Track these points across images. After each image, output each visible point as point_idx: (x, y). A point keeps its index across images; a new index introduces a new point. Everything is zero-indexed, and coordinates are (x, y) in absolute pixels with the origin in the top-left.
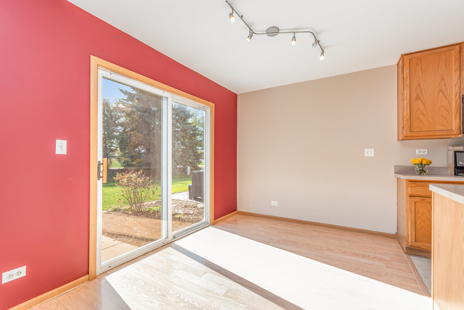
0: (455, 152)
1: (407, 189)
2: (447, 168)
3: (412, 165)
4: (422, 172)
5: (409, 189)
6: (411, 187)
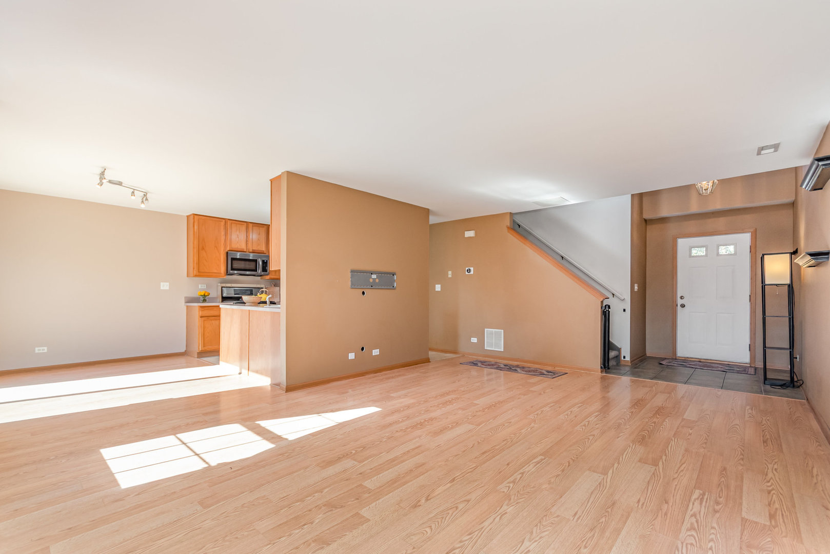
0: (222, 287)
1: (199, 311)
2: (217, 298)
3: (198, 296)
4: (204, 301)
5: (200, 312)
6: (202, 311)
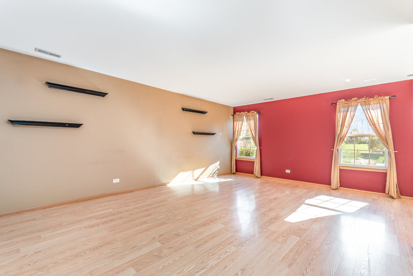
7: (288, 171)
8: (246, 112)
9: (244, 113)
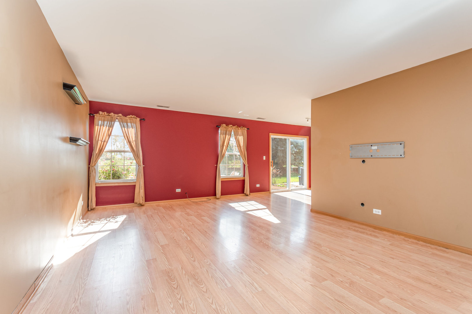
7: (178, 190)
8: (120, 115)
9: (116, 115)
